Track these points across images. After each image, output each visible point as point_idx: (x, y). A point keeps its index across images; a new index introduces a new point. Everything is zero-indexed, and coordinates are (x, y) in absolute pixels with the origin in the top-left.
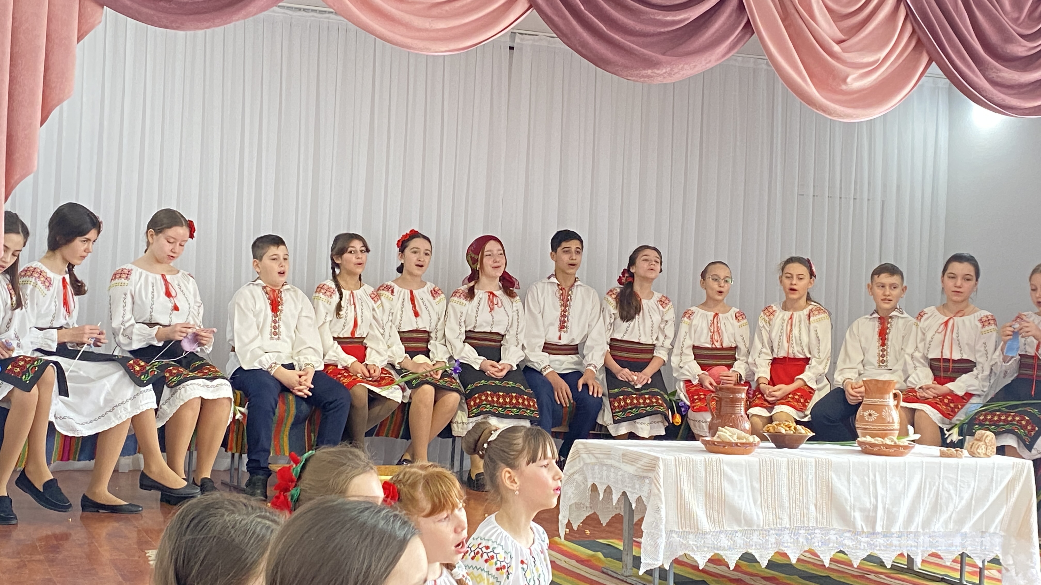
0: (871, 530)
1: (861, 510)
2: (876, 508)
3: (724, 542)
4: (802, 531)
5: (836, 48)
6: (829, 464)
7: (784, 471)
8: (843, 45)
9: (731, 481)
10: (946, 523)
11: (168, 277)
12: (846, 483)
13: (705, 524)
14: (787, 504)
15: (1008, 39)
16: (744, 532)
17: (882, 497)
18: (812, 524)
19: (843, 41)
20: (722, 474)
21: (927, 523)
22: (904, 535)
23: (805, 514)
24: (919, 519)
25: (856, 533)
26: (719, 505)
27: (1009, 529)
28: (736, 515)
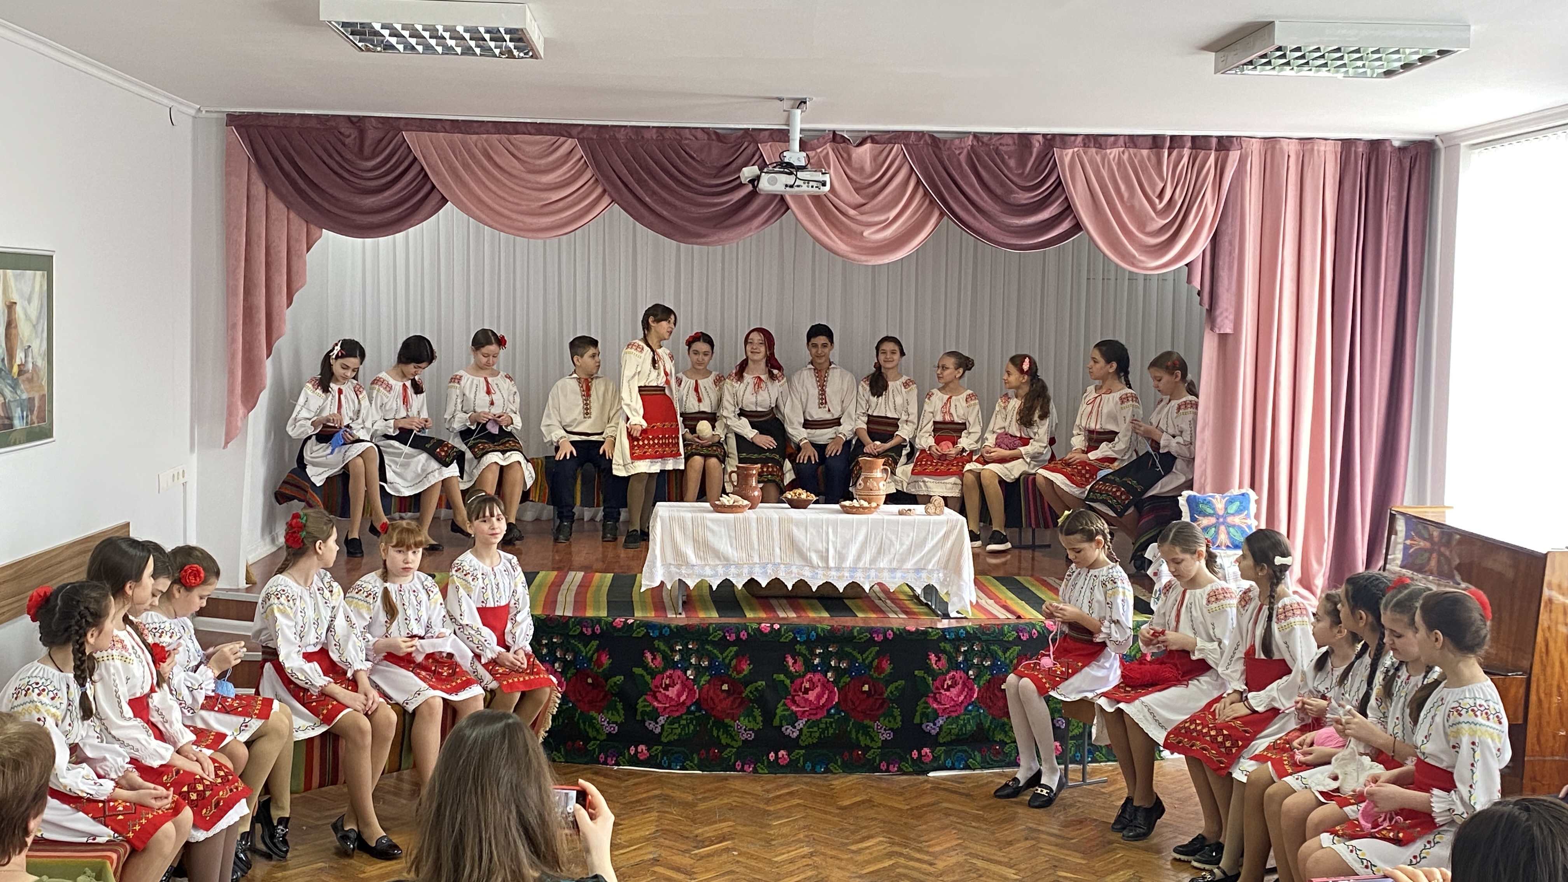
0: (825, 565)
1: (817, 551)
2: (827, 550)
3: (708, 571)
4: (770, 566)
6: (791, 520)
7: (754, 524)
8: (862, 208)
9: (713, 532)
10: (891, 562)
11: (490, 380)
12: (804, 533)
13: (692, 558)
14: (756, 547)
16: (724, 566)
17: (833, 543)
18: (778, 560)
19: (865, 204)
20: (705, 526)
21: (873, 561)
22: (853, 569)
23: (772, 554)
24: (867, 558)
25: (812, 566)
26: (704, 547)
27: (945, 568)
28: (717, 554)
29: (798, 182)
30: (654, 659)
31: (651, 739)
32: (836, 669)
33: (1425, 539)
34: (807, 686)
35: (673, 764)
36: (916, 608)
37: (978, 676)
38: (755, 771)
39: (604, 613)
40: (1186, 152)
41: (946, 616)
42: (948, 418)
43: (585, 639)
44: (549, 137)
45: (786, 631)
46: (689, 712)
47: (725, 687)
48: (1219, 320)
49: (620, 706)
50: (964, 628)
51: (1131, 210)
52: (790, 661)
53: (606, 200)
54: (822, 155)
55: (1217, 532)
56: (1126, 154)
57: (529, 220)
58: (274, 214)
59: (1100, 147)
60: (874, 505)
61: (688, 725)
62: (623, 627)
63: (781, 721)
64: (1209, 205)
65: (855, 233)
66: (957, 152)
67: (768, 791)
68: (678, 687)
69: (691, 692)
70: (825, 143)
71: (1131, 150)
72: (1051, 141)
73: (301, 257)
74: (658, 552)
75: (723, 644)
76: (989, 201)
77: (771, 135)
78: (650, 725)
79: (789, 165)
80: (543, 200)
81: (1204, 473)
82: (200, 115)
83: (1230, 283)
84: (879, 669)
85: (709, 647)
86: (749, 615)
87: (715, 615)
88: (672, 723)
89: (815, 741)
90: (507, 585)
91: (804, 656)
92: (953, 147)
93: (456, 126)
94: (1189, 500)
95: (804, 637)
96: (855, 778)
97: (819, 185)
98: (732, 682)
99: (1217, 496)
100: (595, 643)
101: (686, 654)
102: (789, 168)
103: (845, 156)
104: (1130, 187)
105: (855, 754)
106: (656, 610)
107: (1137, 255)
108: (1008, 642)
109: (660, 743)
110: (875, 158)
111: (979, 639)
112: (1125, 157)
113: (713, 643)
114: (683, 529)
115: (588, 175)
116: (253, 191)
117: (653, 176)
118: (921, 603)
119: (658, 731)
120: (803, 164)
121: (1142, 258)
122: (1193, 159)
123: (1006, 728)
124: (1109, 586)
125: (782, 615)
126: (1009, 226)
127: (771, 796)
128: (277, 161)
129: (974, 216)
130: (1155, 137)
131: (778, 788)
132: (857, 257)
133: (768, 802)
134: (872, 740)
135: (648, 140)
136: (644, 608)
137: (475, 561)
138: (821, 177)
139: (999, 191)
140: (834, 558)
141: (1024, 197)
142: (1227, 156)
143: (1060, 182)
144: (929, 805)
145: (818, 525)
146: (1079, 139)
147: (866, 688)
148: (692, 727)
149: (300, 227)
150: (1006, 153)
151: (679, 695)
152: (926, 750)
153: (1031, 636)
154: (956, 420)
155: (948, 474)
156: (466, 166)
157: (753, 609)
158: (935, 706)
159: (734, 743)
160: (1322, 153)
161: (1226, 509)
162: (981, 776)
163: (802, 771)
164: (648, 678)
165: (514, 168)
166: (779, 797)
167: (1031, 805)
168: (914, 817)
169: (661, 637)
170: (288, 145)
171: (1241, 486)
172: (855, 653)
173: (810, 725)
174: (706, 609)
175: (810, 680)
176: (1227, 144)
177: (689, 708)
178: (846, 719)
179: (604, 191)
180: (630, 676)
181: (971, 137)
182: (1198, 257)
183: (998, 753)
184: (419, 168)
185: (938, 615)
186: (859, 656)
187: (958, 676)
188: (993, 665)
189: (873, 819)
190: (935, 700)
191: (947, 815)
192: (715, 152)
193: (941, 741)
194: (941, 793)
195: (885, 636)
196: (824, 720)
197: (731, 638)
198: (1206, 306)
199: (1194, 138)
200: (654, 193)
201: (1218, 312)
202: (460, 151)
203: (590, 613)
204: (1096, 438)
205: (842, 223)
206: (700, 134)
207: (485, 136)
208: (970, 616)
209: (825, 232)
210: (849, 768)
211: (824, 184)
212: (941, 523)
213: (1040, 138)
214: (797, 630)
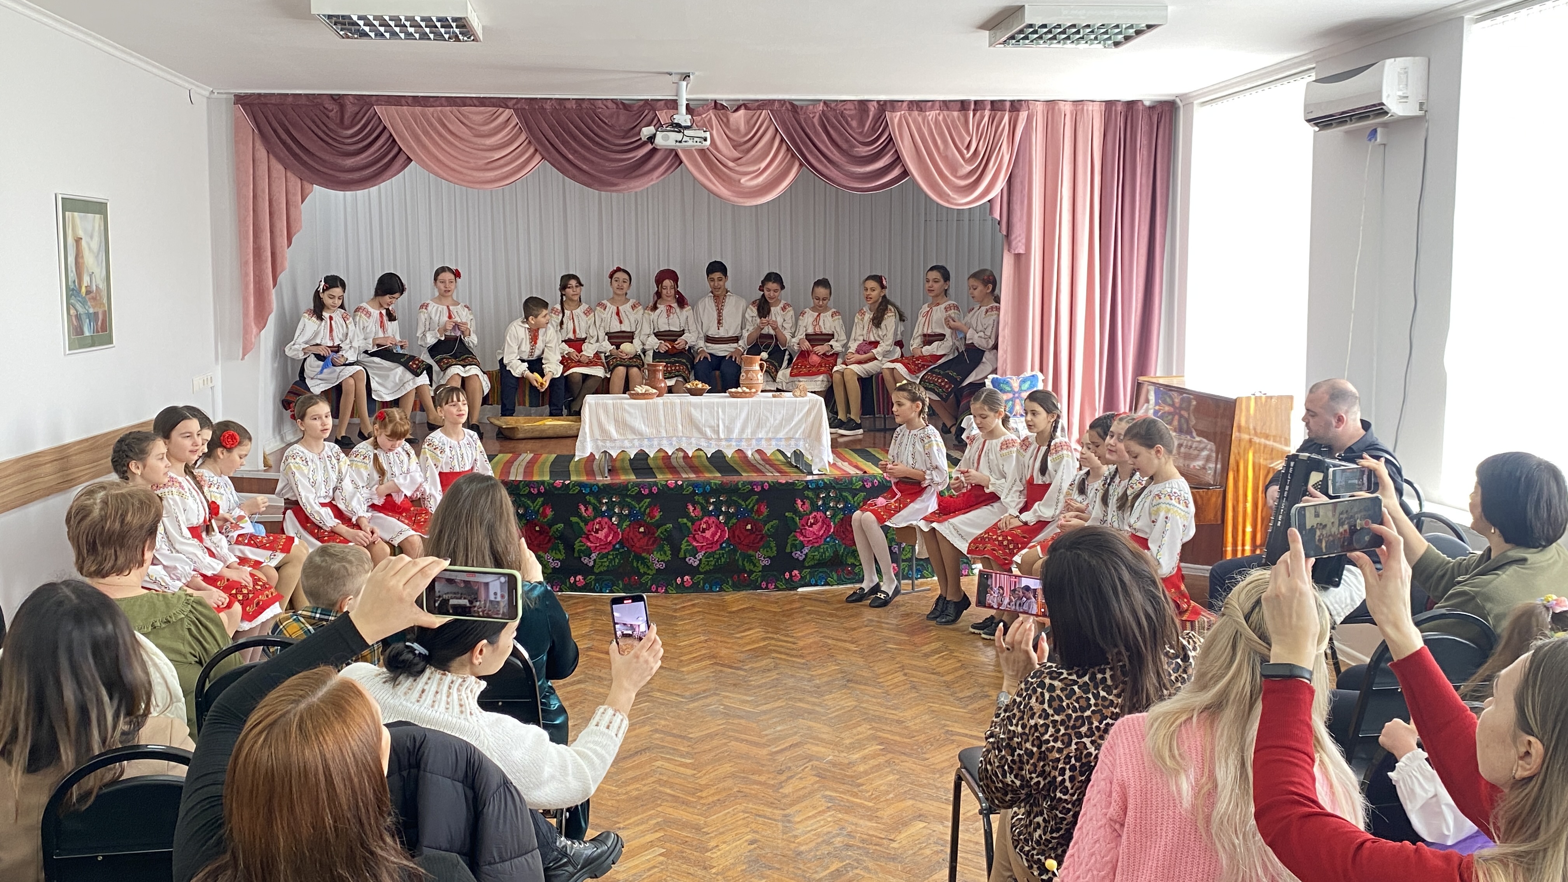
0: (716, 437)
1: (710, 427)
2: (718, 426)
3: (627, 444)
4: (674, 438)
5: (731, 164)
6: (690, 404)
7: (661, 407)
8: (739, 161)
9: (629, 413)
10: (767, 433)
11: (451, 308)
12: (700, 414)
13: (614, 434)
14: (663, 424)
16: (639, 439)
17: (722, 419)
18: (681, 434)
19: (740, 158)
20: (624, 410)
21: (754, 433)
22: (740, 440)
23: (675, 429)
24: (749, 431)
25: (708, 439)
26: (622, 425)
27: (809, 436)
28: (634, 431)
29: (685, 139)
30: (586, 510)
31: (586, 571)
32: (727, 513)
33: (1169, 405)
34: (704, 526)
35: (604, 590)
36: (787, 469)
37: (834, 516)
38: (666, 592)
39: (548, 478)
40: (987, 113)
41: (811, 473)
42: (818, 331)
43: (532, 497)
44: (490, 109)
45: (688, 486)
46: (614, 549)
47: (642, 530)
48: (1014, 243)
49: (561, 547)
50: (823, 480)
51: (945, 159)
52: (691, 508)
53: (538, 157)
54: (706, 120)
55: (1013, 405)
56: (941, 116)
57: (476, 174)
58: (274, 174)
59: (921, 110)
60: (754, 390)
61: (614, 559)
62: (562, 487)
63: (685, 554)
64: (1005, 154)
65: (735, 181)
66: (811, 116)
67: (676, 604)
68: (605, 530)
69: (616, 534)
70: (709, 110)
71: (945, 112)
72: (884, 106)
73: (297, 207)
74: (587, 430)
75: (639, 497)
76: (837, 154)
77: (666, 104)
78: (585, 560)
79: (678, 125)
80: (487, 158)
81: (1005, 361)
82: (213, 96)
83: (1022, 215)
84: (759, 512)
85: (628, 500)
86: (660, 477)
87: (633, 477)
88: (602, 558)
89: (711, 568)
90: (470, 455)
91: (701, 504)
92: (808, 112)
93: (417, 101)
94: (993, 382)
95: (701, 490)
96: (743, 593)
97: (702, 140)
98: (647, 526)
99: (1014, 378)
100: (540, 500)
101: (611, 505)
102: (678, 127)
103: (725, 120)
104: (945, 142)
105: (741, 577)
106: (587, 475)
107: (950, 193)
108: (856, 489)
109: (593, 573)
110: (748, 122)
111: (834, 488)
112: (941, 118)
113: (630, 496)
114: (606, 412)
115: (523, 137)
116: (258, 155)
117: (574, 138)
118: (792, 465)
119: (591, 564)
120: (689, 124)
121: (955, 196)
122: (992, 119)
123: (855, 554)
124: (926, 441)
125: (684, 476)
126: (853, 173)
127: (678, 607)
128: (275, 131)
129: (826, 166)
130: (963, 102)
131: (683, 602)
132: (736, 199)
133: (675, 610)
134: (755, 566)
135: (569, 109)
136: (578, 473)
137: (445, 438)
138: (703, 134)
139: (845, 146)
140: (724, 432)
141: (864, 151)
142: (1018, 115)
143: (891, 138)
144: (796, 608)
145: (710, 406)
146: (905, 104)
147: (749, 527)
148: (617, 561)
149: (295, 183)
150: (849, 116)
151: (607, 536)
152: (796, 572)
153: (873, 484)
154: (824, 331)
155: (818, 373)
156: (426, 133)
157: (662, 473)
158: (801, 538)
159: (649, 572)
160: (1090, 112)
161: (1020, 387)
162: (836, 590)
163: (703, 590)
164: (582, 524)
165: (463, 133)
166: (683, 607)
167: (871, 606)
168: (784, 616)
169: (591, 493)
170: (284, 119)
171: (1032, 370)
172: (740, 501)
173: (707, 556)
174: (627, 474)
175: (706, 522)
176: (1018, 106)
177: (614, 546)
178: (734, 551)
179: (536, 150)
180: (569, 524)
181: (822, 104)
182: (997, 195)
183: (849, 573)
184: (388, 135)
185: (803, 473)
186: (743, 503)
187: (818, 516)
188: (845, 507)
189: (753, 618)
190: (802, 534)
191: (809, 614)
192: (622, 119)
193: (807, 565)
194: (806, 601)
195: (762, 487)
196: (718, 552)
197: (645, 492)
198: (1005, 233)
199: (992, 102)
200: (575, 152)
201: (1013, 237)
202: (420, 120)
203: (536, 478)
204: (928, 339)
205: (724, 173)
206: (610, 104)
207: (439, 108)
208: (828, 473)
209: (710, 181)
210: (738, 587)
211: (705, 140)
212: (804, 403)
213: (875, 104)
214: (695, 485)
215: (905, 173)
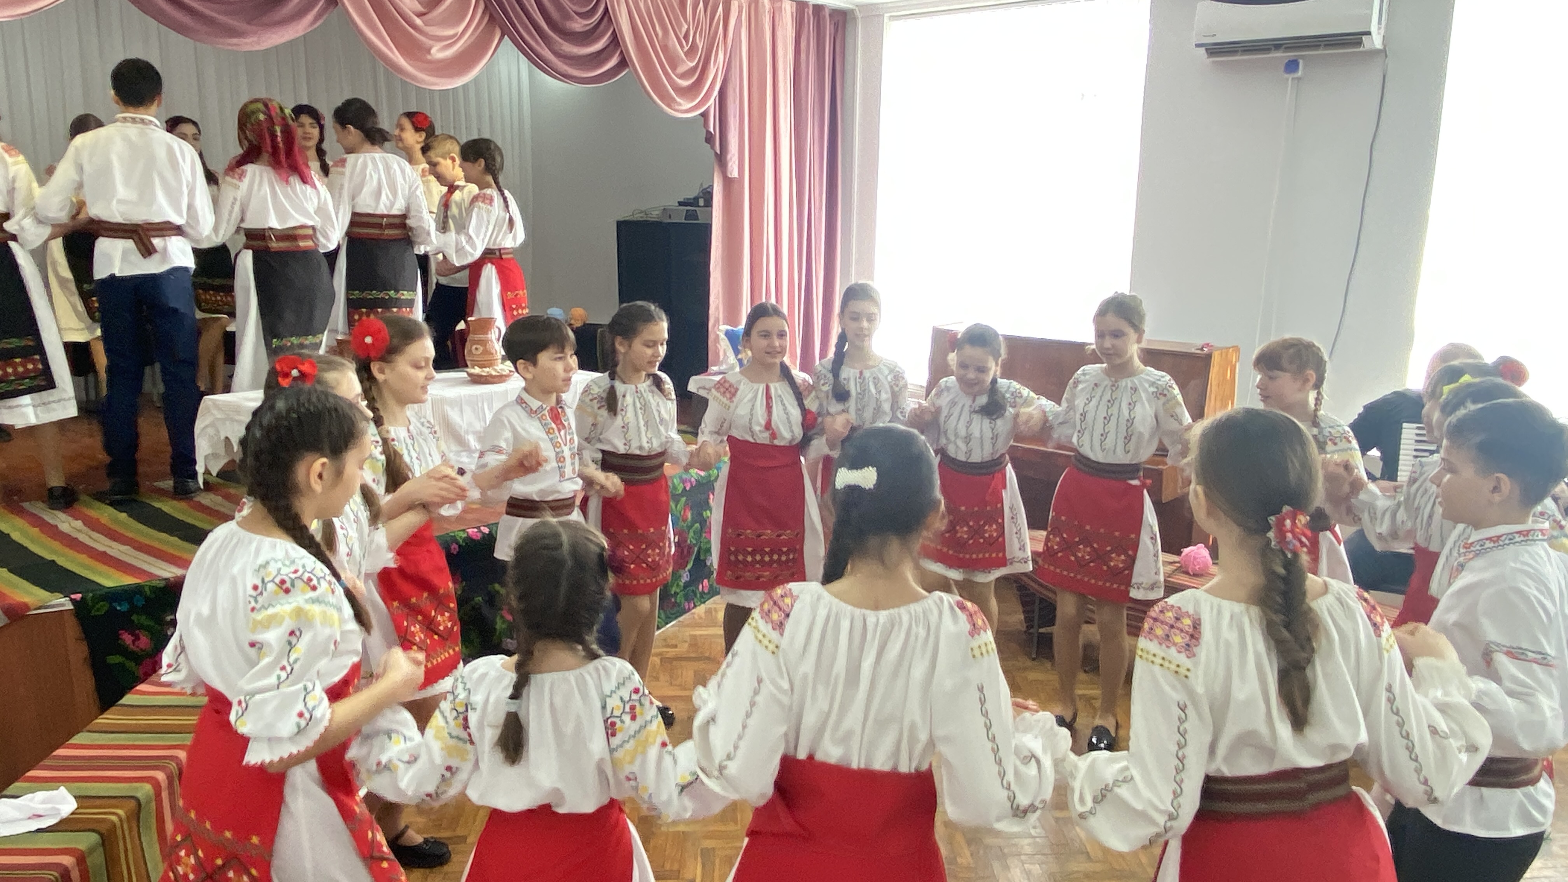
5: (418, 21)
8: (424, 18)
15: (567, 16)
19: (424, 14)
48: (727, 164)
65: (421, 47)
94: (728, 334)
107: (678, 99)
121: (680, 101)
132: (421, 78)
143: (608, 13)
182: (711, 107)
198: (718, 149)
201: (726, 158)
205: (407, 34)
209: (381, 39)
215: (624, 63)
